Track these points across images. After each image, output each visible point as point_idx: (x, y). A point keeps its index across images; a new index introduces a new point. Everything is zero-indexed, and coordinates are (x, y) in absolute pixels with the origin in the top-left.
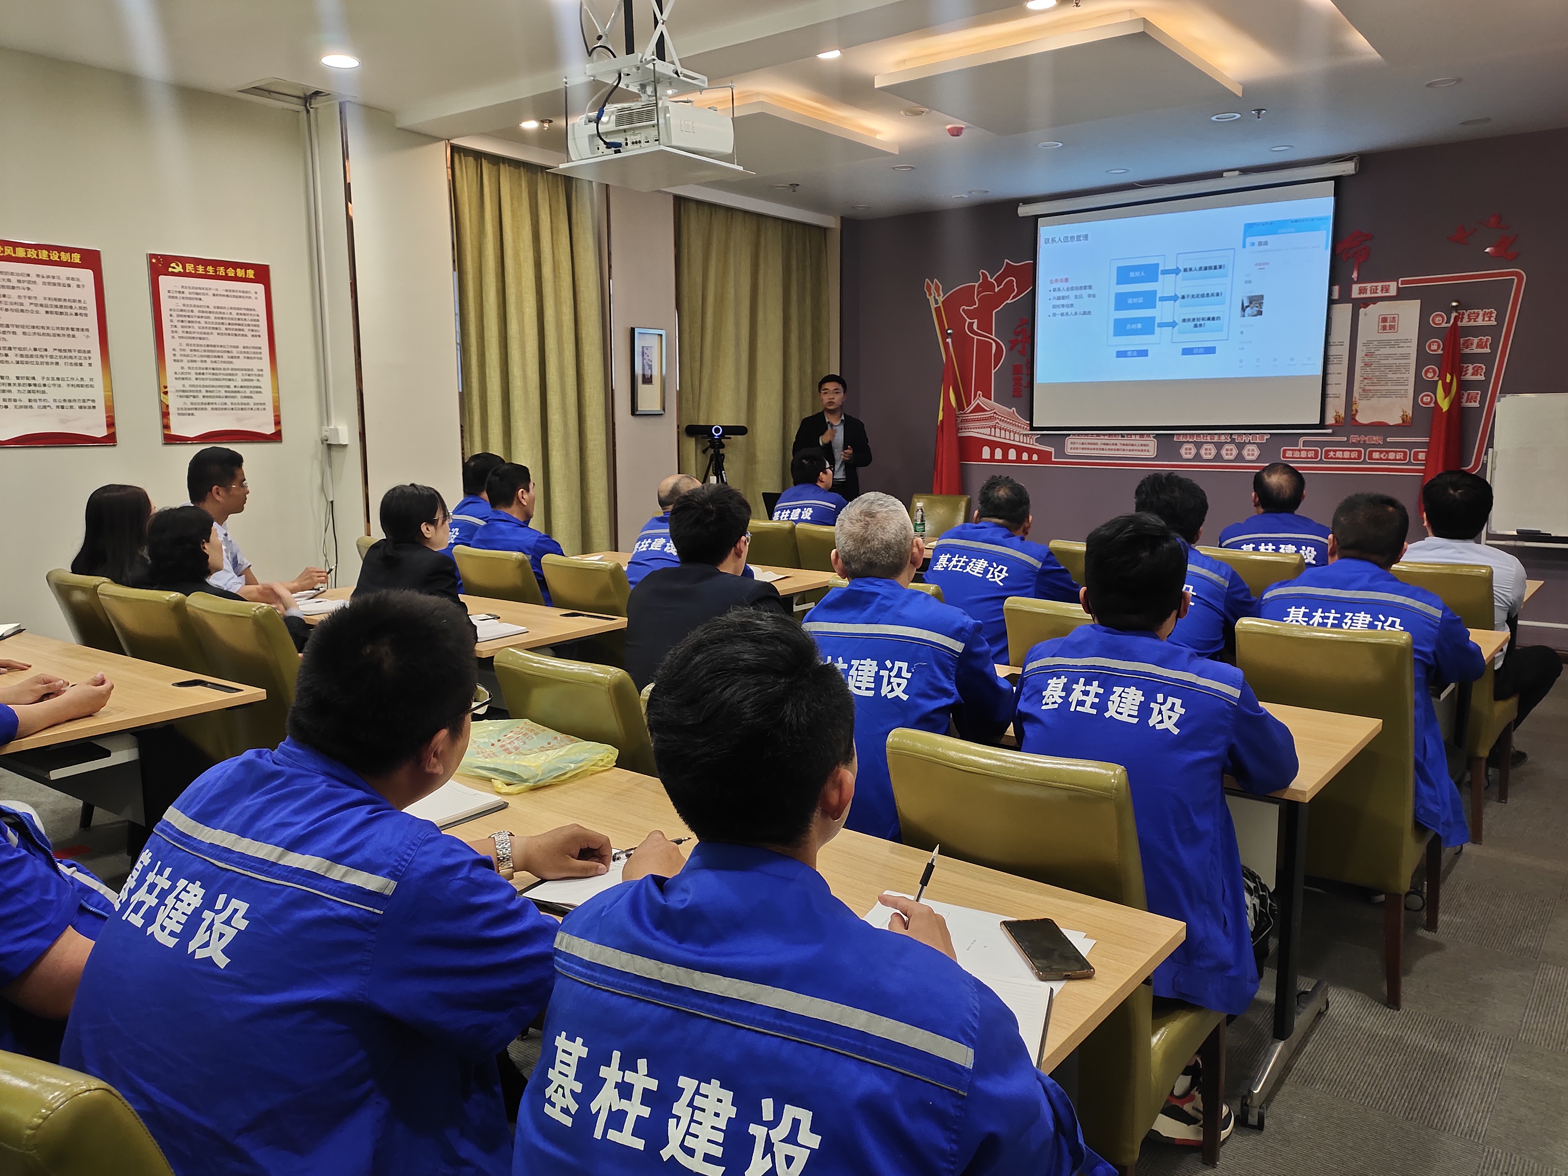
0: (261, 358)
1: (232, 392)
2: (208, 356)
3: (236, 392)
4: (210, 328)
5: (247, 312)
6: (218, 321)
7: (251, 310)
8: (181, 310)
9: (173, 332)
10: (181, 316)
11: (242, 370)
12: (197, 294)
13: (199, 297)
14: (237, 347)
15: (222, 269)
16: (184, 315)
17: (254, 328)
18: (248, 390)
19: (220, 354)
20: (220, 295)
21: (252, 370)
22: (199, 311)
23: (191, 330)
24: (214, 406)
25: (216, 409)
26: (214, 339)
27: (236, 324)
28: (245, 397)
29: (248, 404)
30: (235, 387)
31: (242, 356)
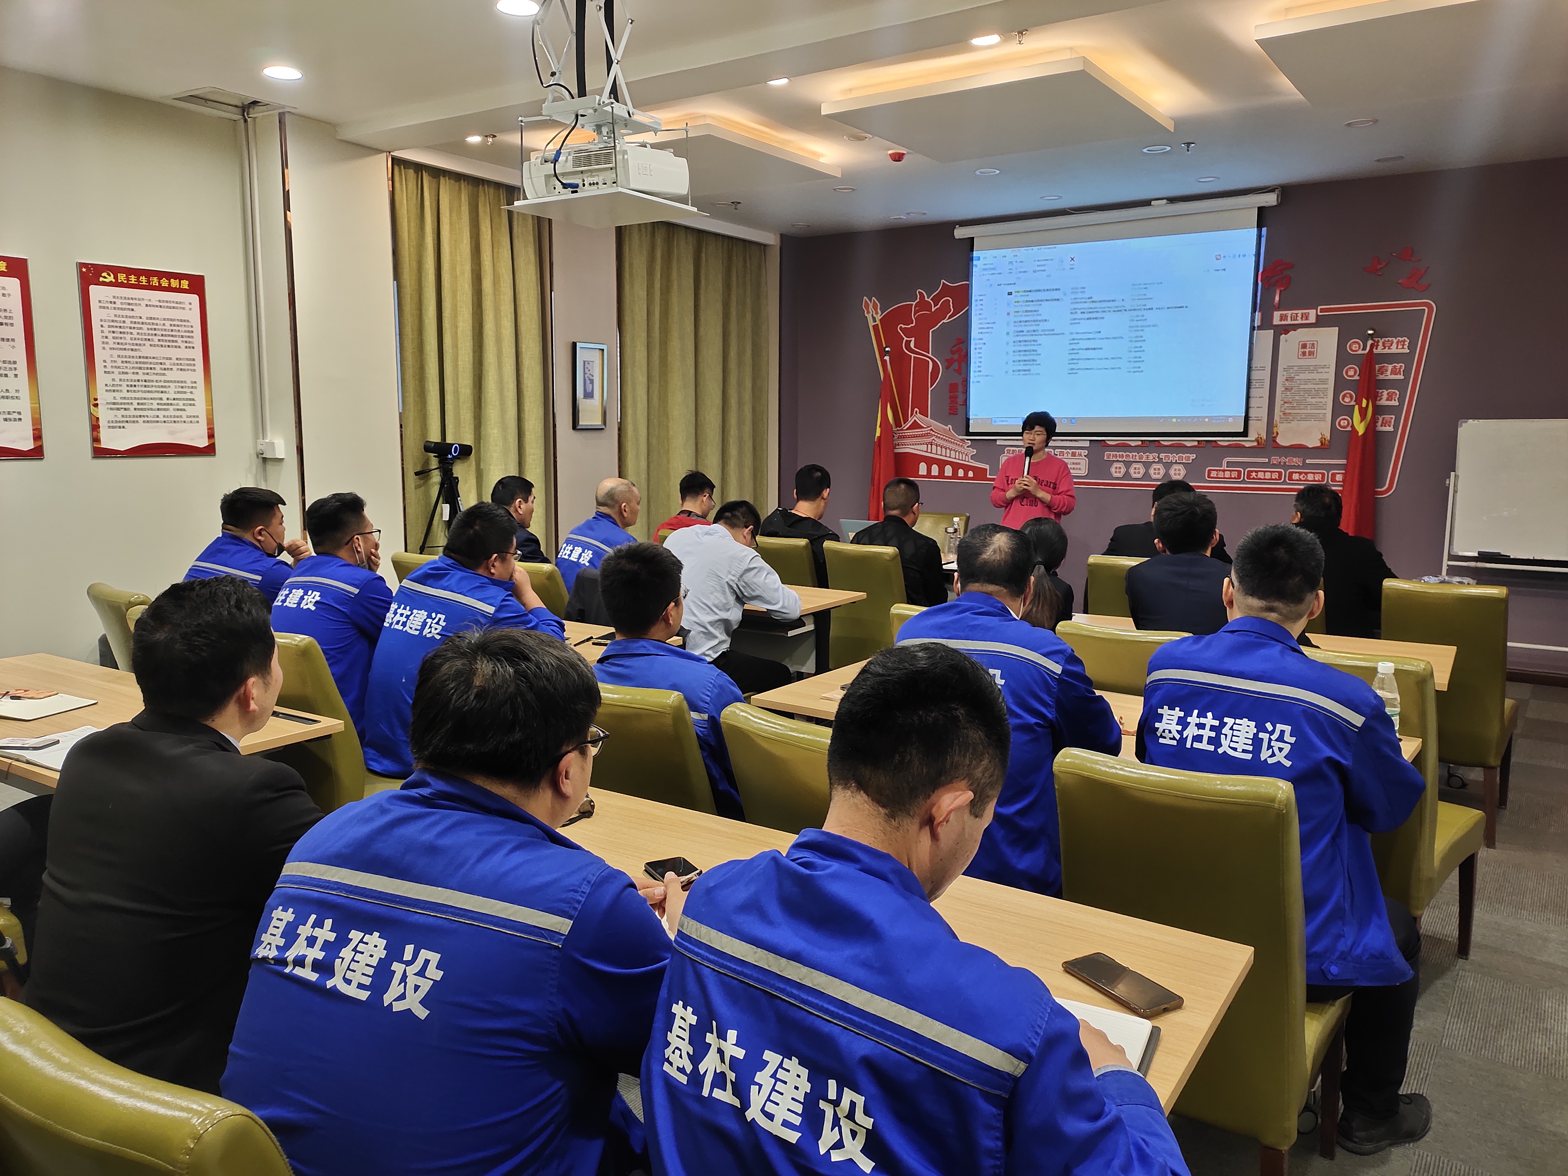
0: (194, 370)
1: (165, 404)
2: (140, 368)
3: (168, 404)
4: (142, 340)
5: (180, 323)
6: (150, 332)
7: (185, 321)
8: (113, 321)
9: (103, 343)
10: (113, 326)
11: (175, 382)
12: (129, 304)
13: (131, 307)
14: (170, 359)
15: (155, 279)
17: (188, 339)
18: (181, 403)
19: (152, 366)
20: (153, 306)
21: (185, 382)
22: (131, 322)
23: (122, 341)
24: (146, 419)
25: (148, 422)
26: (147, 351)
27: (169, 335)
28: (178, 410)
29: (181, 417)
30: (168, 399)
31: (175, 368)
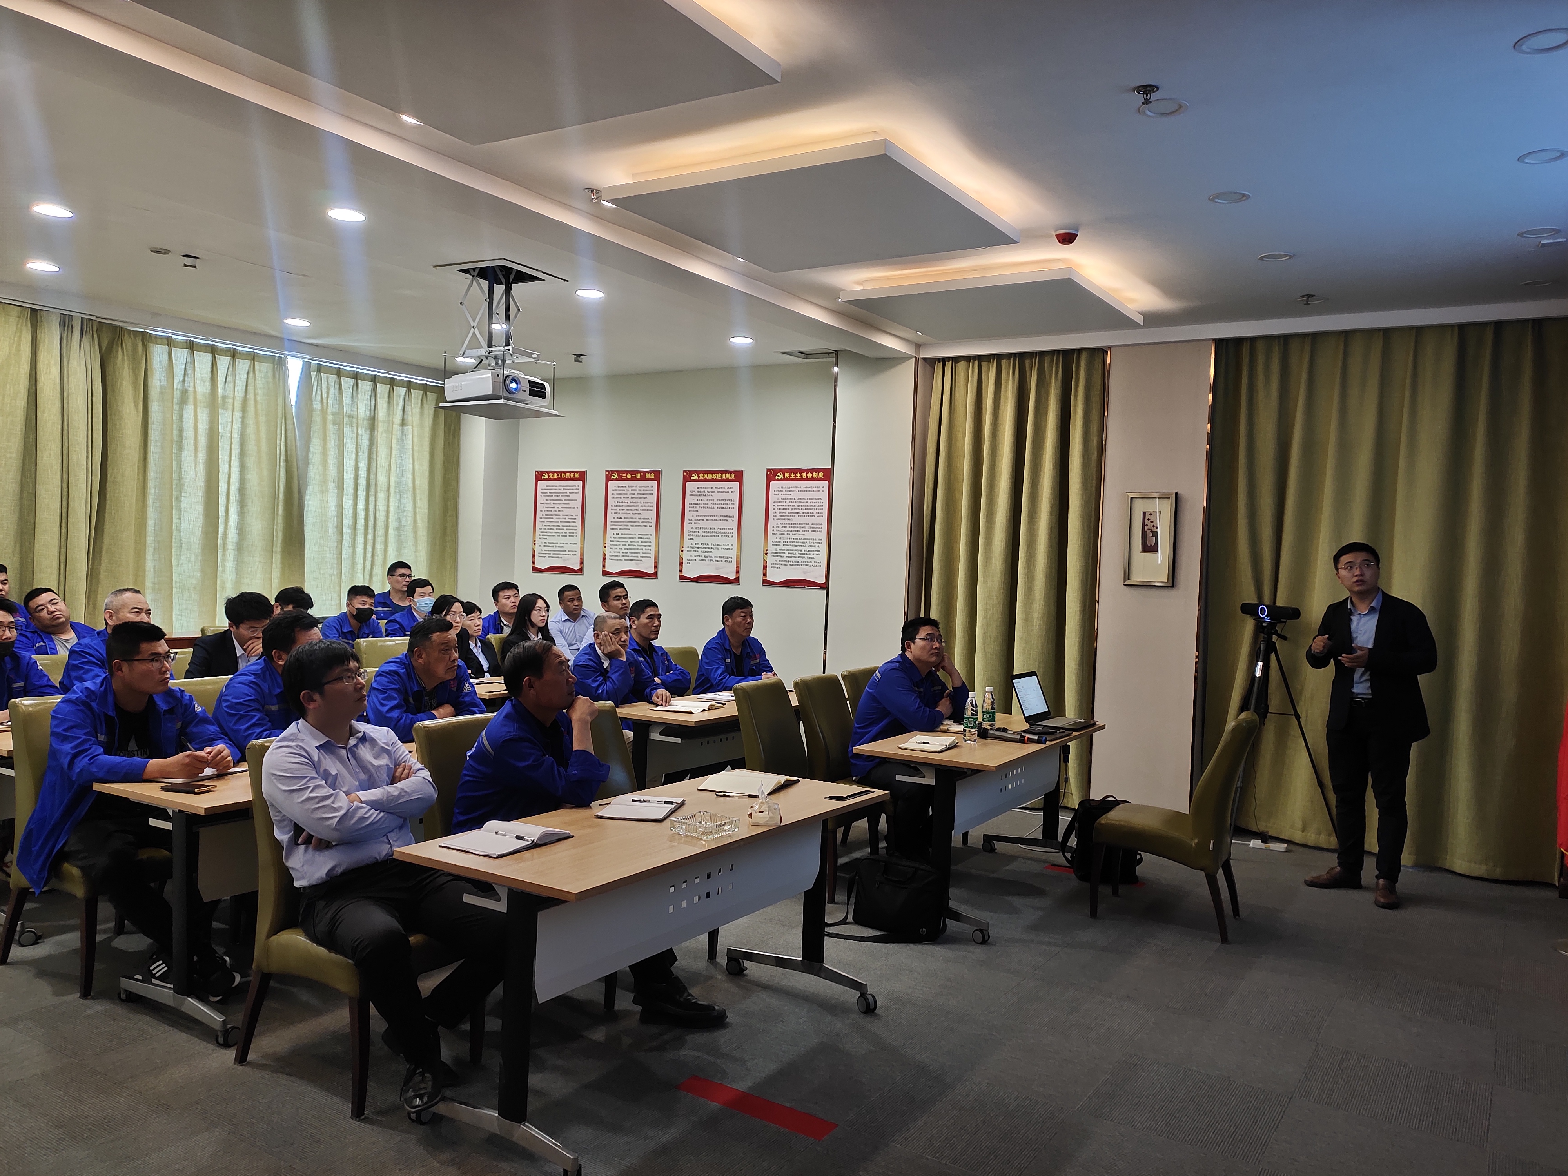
0: (821, 531)
1: (803, 554)
2: (791, 531)
3: (804, 554)
4: (794, 513)
5: (816, 501)
6: (799, 508)
7: (819, 499)
8: (780, 502)
9: (774, 516)
10: (780, 506)
11: (810, 539)
12: (789, 491)
13: (790, 493)
14: (808, 524)
15: (805, 474)
16: (780, 504)
17: (819, 511)
18: (812, 553)
19: (798, 529)
20: (802, 491)
21: (815, 539)
22: (789, 502)
23: (784, 514)
24: (791, 563)
25: (792, 565)
26: (796, 520)
27: (809, 509)
28: (810, 558)
29: (811, 562)
30: (804, 551)
31: (810, 530)
